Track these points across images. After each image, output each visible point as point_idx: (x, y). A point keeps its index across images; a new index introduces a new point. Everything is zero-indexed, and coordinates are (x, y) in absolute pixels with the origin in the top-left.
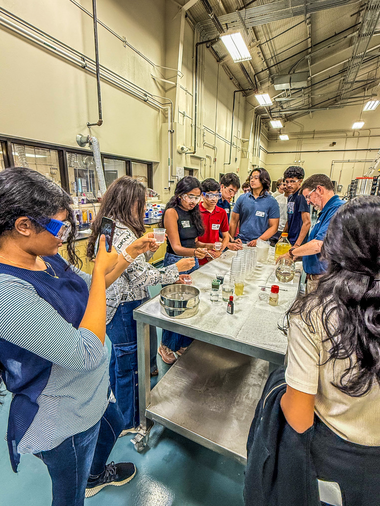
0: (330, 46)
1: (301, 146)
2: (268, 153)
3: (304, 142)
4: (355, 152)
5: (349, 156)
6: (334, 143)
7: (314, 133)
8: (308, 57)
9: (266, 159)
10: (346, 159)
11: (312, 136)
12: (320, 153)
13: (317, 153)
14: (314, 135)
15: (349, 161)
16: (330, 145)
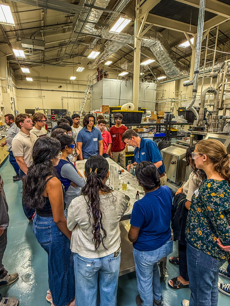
0: (54, 29)
1: (41, 85)
2: (17, 89)
3: (42, 83)
4: (73, 92)
5: (70, 95)
6: (61, 87)
7: (47, 78)
8: (42, 31)
9: (16, 93)
10: (69, 96)
11: (46, 80)
12: (54, 91)
13: (52, 91)
14: (47, 80)
15: (71, 98)
16: (59, 87)
